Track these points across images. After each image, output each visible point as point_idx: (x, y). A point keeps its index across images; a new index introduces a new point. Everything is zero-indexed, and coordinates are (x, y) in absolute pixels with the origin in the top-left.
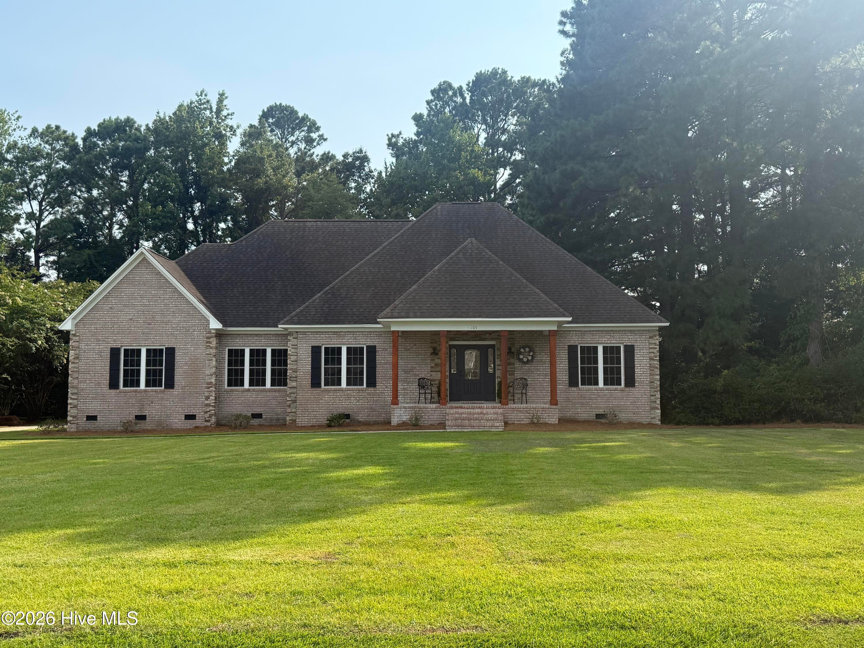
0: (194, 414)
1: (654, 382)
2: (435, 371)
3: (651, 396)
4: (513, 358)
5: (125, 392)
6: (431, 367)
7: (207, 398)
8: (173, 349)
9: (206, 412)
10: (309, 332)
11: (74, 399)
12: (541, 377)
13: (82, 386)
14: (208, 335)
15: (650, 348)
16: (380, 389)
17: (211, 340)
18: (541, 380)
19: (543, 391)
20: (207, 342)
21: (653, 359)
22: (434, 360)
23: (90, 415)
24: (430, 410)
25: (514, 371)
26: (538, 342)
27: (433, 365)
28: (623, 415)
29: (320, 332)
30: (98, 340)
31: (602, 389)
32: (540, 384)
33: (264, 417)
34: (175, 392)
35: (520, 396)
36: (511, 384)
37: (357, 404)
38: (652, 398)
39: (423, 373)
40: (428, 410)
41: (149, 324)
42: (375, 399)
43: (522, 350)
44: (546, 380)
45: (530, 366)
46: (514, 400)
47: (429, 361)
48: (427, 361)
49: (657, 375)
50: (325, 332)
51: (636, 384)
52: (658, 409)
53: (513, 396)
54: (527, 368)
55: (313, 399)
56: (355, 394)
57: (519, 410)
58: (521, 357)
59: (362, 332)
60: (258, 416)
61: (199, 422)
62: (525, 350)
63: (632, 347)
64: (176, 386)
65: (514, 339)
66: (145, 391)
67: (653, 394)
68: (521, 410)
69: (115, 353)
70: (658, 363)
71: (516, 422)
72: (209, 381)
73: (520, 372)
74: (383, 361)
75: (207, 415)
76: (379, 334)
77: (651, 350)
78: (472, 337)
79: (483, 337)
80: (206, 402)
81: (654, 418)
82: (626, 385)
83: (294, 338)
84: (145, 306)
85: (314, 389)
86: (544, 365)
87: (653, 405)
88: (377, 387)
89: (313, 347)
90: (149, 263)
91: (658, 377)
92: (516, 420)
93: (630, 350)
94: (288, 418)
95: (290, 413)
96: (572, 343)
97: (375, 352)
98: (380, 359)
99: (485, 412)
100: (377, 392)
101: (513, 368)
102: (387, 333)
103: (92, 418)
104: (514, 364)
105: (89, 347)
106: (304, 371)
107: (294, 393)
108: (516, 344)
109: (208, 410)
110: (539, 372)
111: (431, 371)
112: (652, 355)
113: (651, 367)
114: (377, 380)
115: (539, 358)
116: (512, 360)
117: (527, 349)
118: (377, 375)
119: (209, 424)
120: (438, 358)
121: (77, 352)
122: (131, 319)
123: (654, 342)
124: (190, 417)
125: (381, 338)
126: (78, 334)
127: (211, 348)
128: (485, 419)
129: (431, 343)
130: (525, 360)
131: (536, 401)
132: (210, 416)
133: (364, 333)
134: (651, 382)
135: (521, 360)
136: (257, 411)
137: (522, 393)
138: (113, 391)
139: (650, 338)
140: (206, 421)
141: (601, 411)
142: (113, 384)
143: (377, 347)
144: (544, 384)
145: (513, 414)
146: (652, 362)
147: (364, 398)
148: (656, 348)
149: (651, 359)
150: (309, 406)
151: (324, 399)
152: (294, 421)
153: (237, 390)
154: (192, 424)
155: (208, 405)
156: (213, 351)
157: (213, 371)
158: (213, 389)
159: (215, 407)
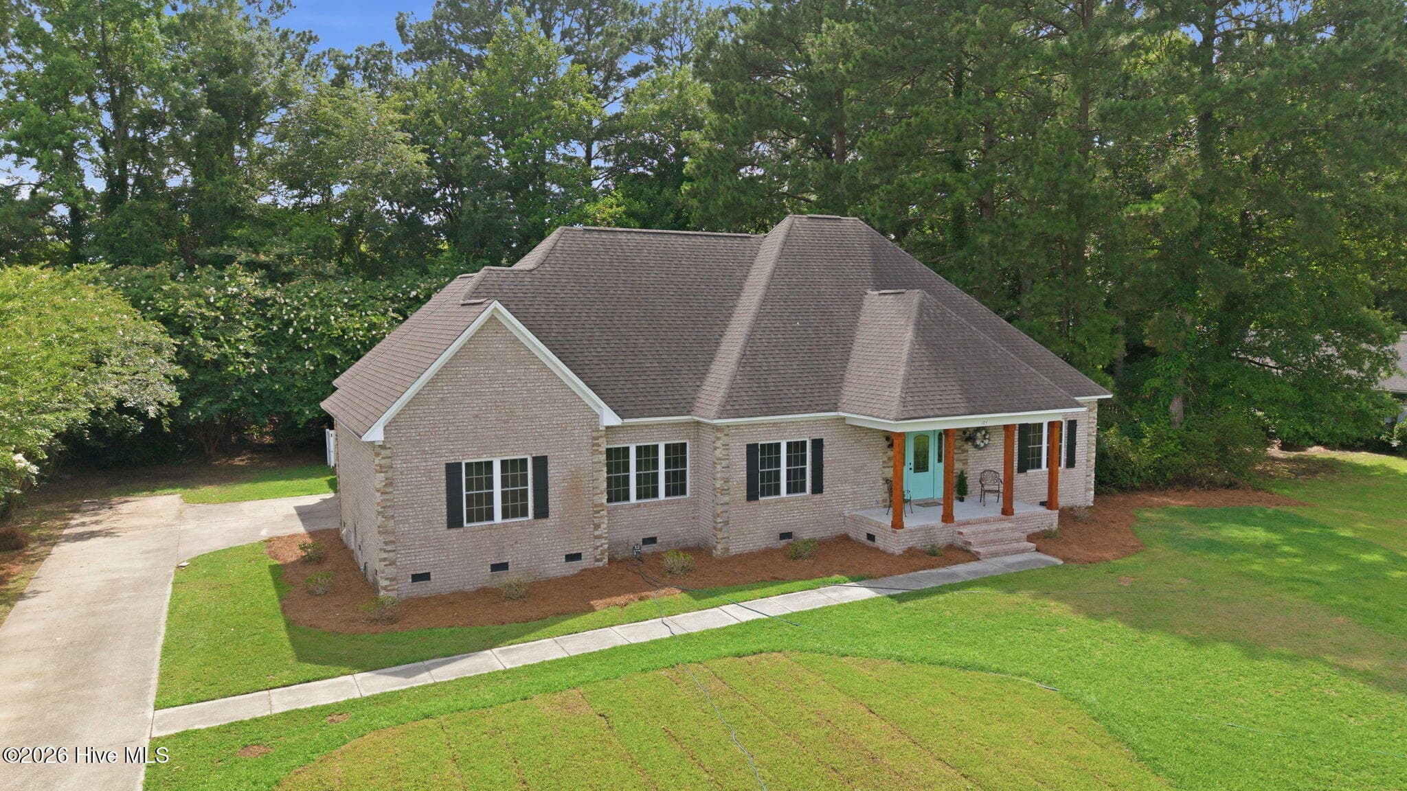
0: (580, 551)
1: (1090, 461)
3: (1087, 476)
4: (967, 443)
5: (474, 531)
6: (884, 462)
7: (597, 527)
8: (545, 458)
9: (597, 548)
10: (742, 425)
11: (390, 551)
13: (403, 528)
14: (595, 434)
15: (1089, 423)
16: (829, 495)
17: (600, 441)
20: (594, 445)
21: (1092, 435)
23: (418, 572)
25: (968, 459)
27: (886, 459)
28: (1064, 500)
29: (756, 424)
30: (425, 453)
33: (659, 541)
34: (550, 522)
37: (801, 517)
38: (1088, 478)
41: (506, 422)
42: (821, 509)
43: (978, 434)
49: (1093, 452)
50: (763, 424)
51: (1075, 465)
52: (1092, 490)
54: (980, 454)
55: (750, 516)
56: (798, 505)
59: (806, 421)
60: (652, 540)
61: (585, 563)
63: (1075, 422)
64: (551, 513)
67: (1089, 474)
69: (453, 470)
70: (1095, 439)
72: (599, 501)
73: (973, 460)
74: (831, 459)
75: (599, 551)
76: (827, 422)
77: (1090, 425)
80: (596, 533)
81: (1088, 500)
82: (1067, 466)
83: (726, 435)
84: (498, 393)
85: (750, 503)
87: (1089, 486)
88: (825, 493)
89: (749, 446)
90: (500, 324)
91: (1094, 455)
93: (1072, 426)
94: (720, 547)
97: (822, 446)
98: (828, 456)
100: (824, 499)
101: (966, 456)
102: (834, 422)
103: (421, 578)
104: (968, 451)
105: (409, 465)
106: (738, 479)
107: (727, 512)
109: (599, 544)
112: (1091, 430)
113: (1090, 444)
114: (824, 483)
117: (983, 432)
118: (825, 477)
119: (601, 564)
121: (390, 474)
122: (476, 416)
124: (571, 558)
125: (828, 428)
126: (388, 446)
130: (982, 445)
132: (602, 554)
133: (808, 424)
135: (977, 446)
136: (650, 533)
138: (454, 531)
139: (1090, 411)
140: (597, 560)
142: (454, 521)
143: (824, 441)
146: (1091, 438)
147: (810, 508)
148: (1094, 422)
149: (1089, 435)
151: (762, 515)
152: (727, 549)
153: (622, 508)
154: (576, 567)
155: (598, 537)
156: (603, 458)
157: (604, 487)
158: (605, 513)
159: (607, 538)
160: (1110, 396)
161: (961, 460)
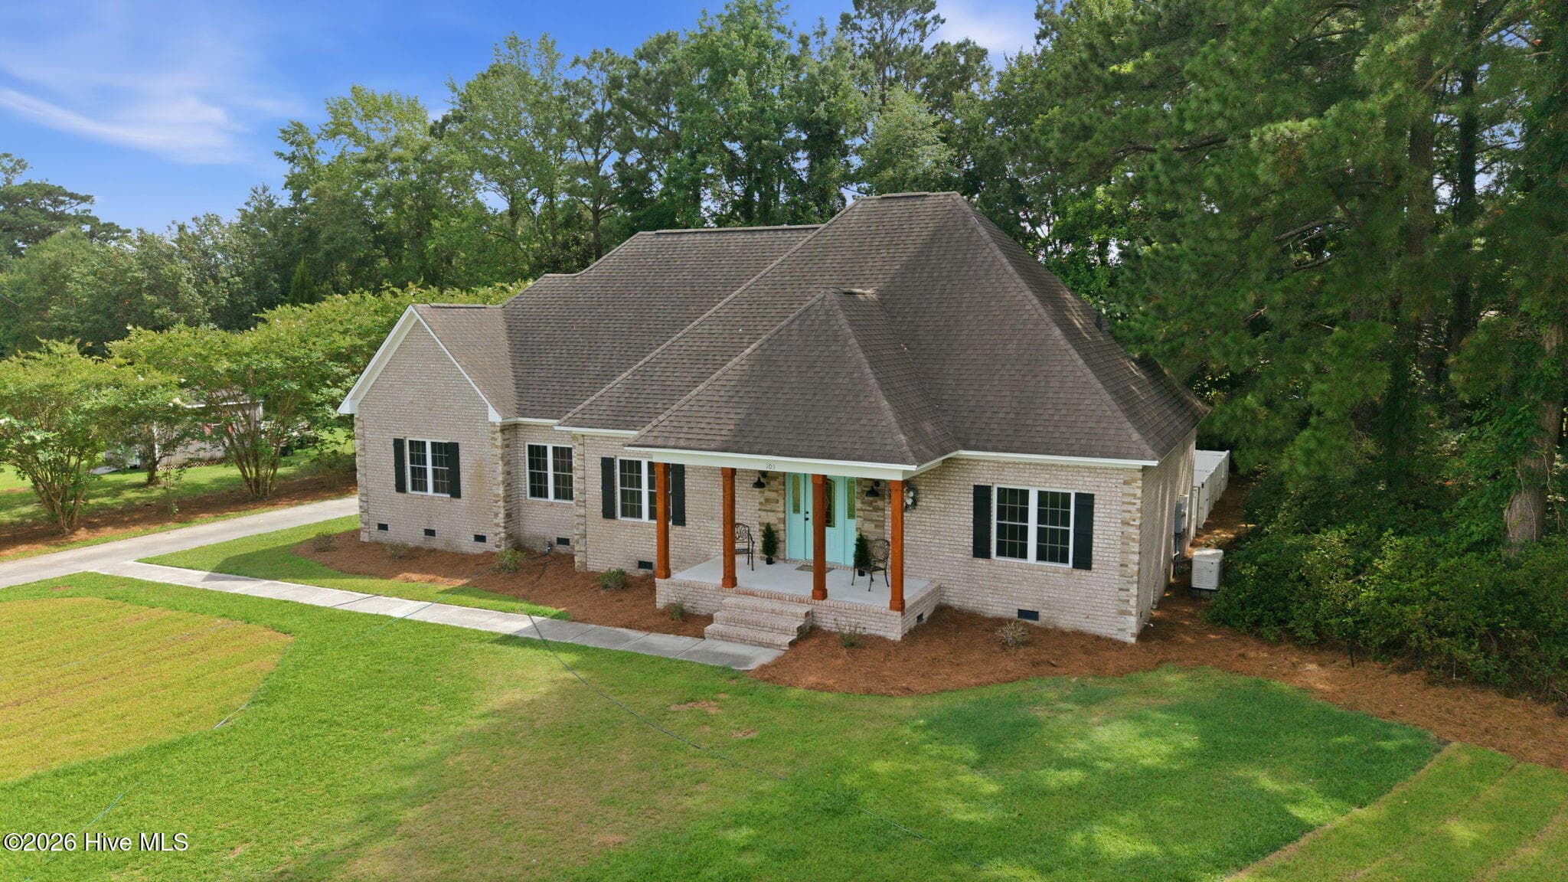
0: (484, 534)
1: (1127, 566)
2: (764, 511)
3: (1121, 589)
4: (883, 499)
5: (413, 497)
6: (761, 503)
7: (496, 515)
8: (458, 446)
9: (496, 535)
10: (598, 438)
11: (364, 501)
12: (927, 536)
13: (372, 485)
14: (492, 429)
15: (1124, 503)
16: (691, 530)
17: (496, 436)
18: (926, 541)
20: (492, 439)
21: (1128, 524)
22: (763, 492)
23: (381, 523)
24: (710, 591)
27: (762, 500)
28: (1069, 618)
30: (381, 428)
31: (1030, 568)
32: (925, 548)
33: (572, 544)
34: (461, 502)
38: (1123, 593)
39: (748, 511)
40: (706, 591)
41: (431, 410)
42: (684, 544)
47: (757, 494)
48: (754, 493)
49: (1134, 553)
51: (1093, 566)
52: (1130, 614)
55: (606, 535)
60: (565, 541)
61: (489, 546)
63: (1091, 497)
64: (462, 495)
66: (432, 498)
67: (1124, 587)
69: (398, 444)
70: (1138, 532)
71: (833, 630)
72: (496, 492)
74: (693, 488)
75: (498, 538)
77: (1126, 507)
81: (1123, 630)
82: (1076, 566)
83: (580, 444)
84: (425, 385)
85: (607, 521)
86: (932, 517)
87: (1123, 607)
88: (688, 526)
89: (604, 460)
91: (1136, 558)
92: (834, 626)
93: (1086, 503)
94: (576, 559)
95: (578, 552)
96: (982, 482)
97: (683, 473)
98: (690, 484)
100: (688, 533)
103: (383, 527)
104: (883, 510)
105: (374, 436)
106: (594, 493)
107: (583, 525)
109: (497, 532)
110: (923, 528)
111: (759, 510)
112: (1127, 516)
113: (1125, 538)
114: (686, 515)
115: (925, 504)
116: (880, 503)
118: (686, 508)
119: (499, 550)
120: (770, 491)
121: (363, 441)
122: (412, 403)
123: (1131, 492)
124: (480, 538)
126: (362, 415)
127: (497, 447)
132: (501, 541)
134: (1122, 565)
138: (401, 495)
139: (1126, 483)
140: (497, 546)
141: (1028, 606)
142: (401, 487)
143: (686, 468)
146: (1126, 529)
148: (1134, 504)
149: (1125, 523)
150: (601, 544)
151: (618, 536)
152: (585, 564)
153: (538, 503)
154: (479, 548)
155: (497, 525)
156: (499, 452)
157: (500, 478)
158: (501, 504)
159: (505, 528)
160: (1155, 463)
161: (872, 520)
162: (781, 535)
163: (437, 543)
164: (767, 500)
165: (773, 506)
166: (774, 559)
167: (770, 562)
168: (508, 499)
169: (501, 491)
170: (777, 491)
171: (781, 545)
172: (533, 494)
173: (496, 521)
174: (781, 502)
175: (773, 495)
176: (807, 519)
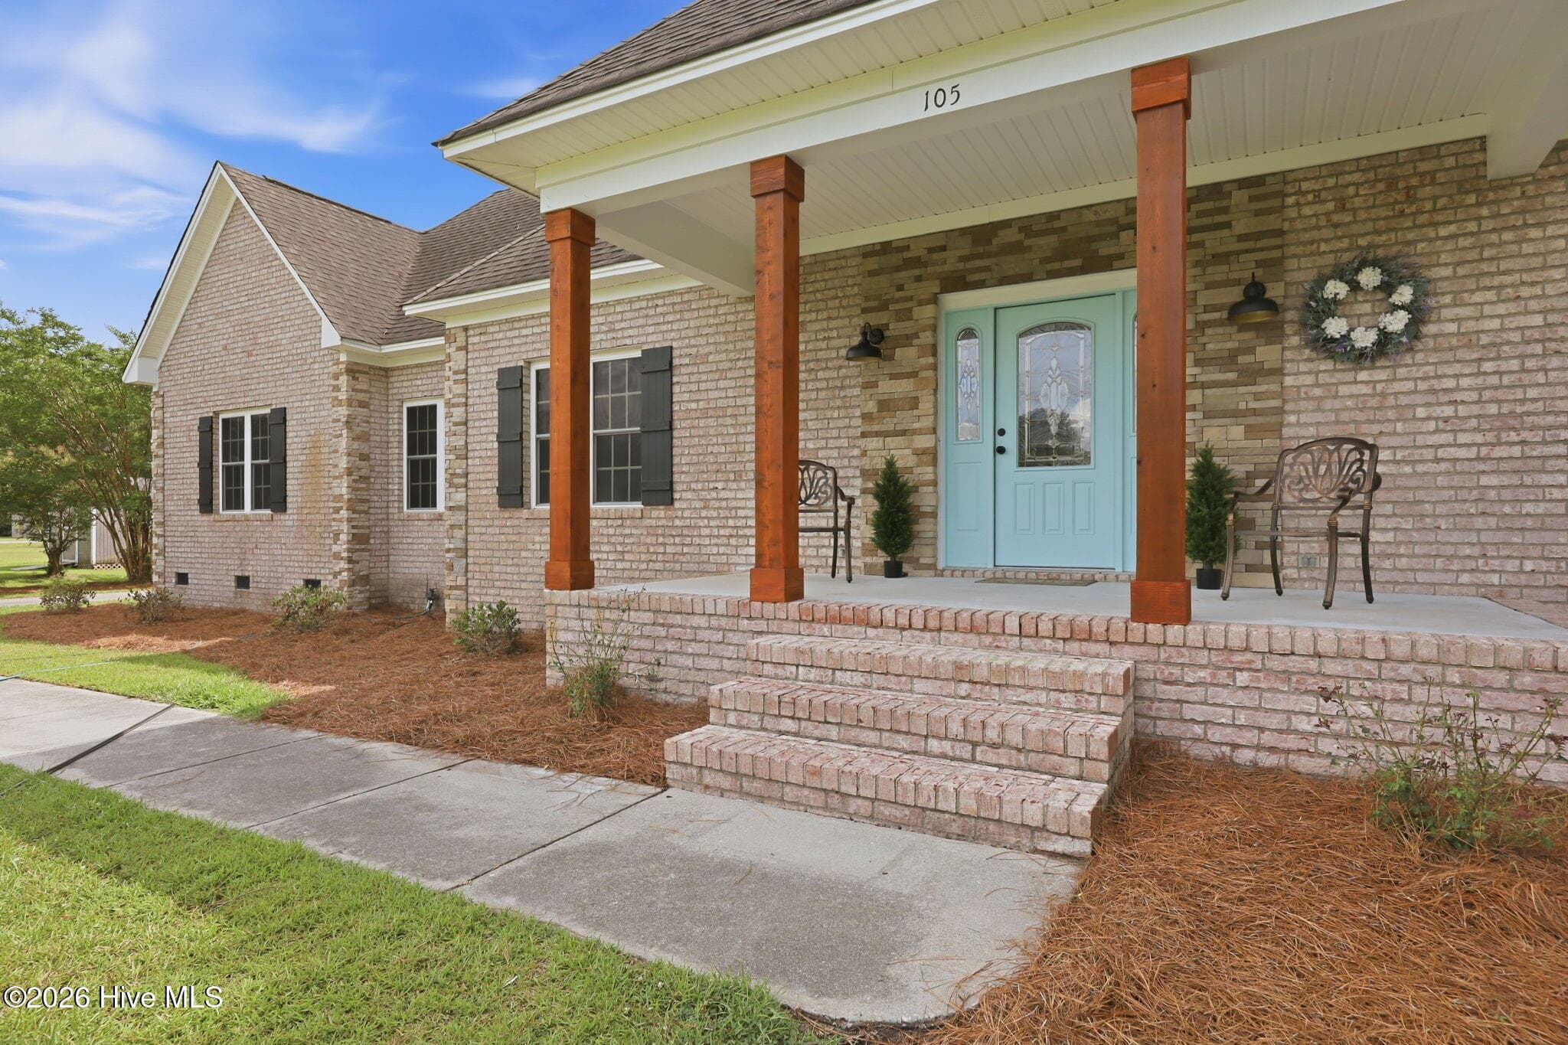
0: (318, 578)
2: (877, 434)
4: (1279, 338)
5: (225, 519)
6: (866, 417)
7: (337, 536)
8: (284, 412)
9: (335, 575)
10: (492, 324)
12: (1462, 438)
14: (335, 369)
16: (687, 514)
17: (340, 381)
18: (1462, 453)
19: (1479, 522)
20: (334, 388)
22: (874, 385)
23: (180, 571)
24: (702, 621)
25: (1281, 411)
26: (1443, 232)
27: (871, 406)
29: (520, 319)
30: (185, 402)
32: (1457, 481)
34: (289, 518)
35: (1317, 546)
36: (1260, 483)
37: (619, 565)
39: (832, 443)
40: (696, 621)
42: (669, 549)
43: (1336, 288)
44: (1499, 452)
45: (1381, 375)
46: (1275, 569)
47: (856, 391)
48: (849, 392)
50: (533, 317)
53: (1274, 546)
54: (1366, 390)
55: (505, 546)
56: (611, 531)
57: (1275, 663)
58: (1335, 327)
59: (631, 301)
62: (1355, 287)
64: (289, 504)
65: (1280, 233)
66: (250, 519)
68: (1294, 663)
69: (206, 426)
71: (1245, 756)
72: (337, 491)
73: (1319, 417)
74: (694, 406)
75: (338, 581)
76: (682, 299)
78: (1045, 261)
79: (1105, 249)
83: (459, 349)
84: (244, 310)
85: (507, 515)
86: (1488, 366)
88: (677, 505)
89: (502, 373)
92: (1250, 737)
94: (448, 605)
95: (451, 588)
97: (669, 372)
98: (686, 396)
99: (982, 673)
100: (677, 522)
101: (1273, 395)
102: (705, 294)
103: (182, 579)
104: (1279, 372)
105: (175, 419)
106: (483, 454)
107: (460, 527)
108: (1292, 264)
109: (337, 569)
110: (1448, 411)
111: (864, 435)
114: (676, 477)
115: (1452, 328)
116: (1267, 354)
117: (1369, 278)
118: (676, 460)
120: (893, 377)
121: (161, 431)
124: (312, 585)
125: (687, 315)
126: (161, 392)
127: (340, 403)
128: (956, 728)
129: (865, 311)
130: (1360, 339)
131: (1421, 577)
132: (342, 587)
133: (636, 306)
135: (1328, 347)
137: (1333, 534)
138: (206, 518)
140: (336, 598)
142: (206, 505)
143: (676, 353)
144: (1484, 480)
145: (1224, 695)
147: (639, 544)
150: (496, 568)
151: (530, 546)
153: (421, 518)
155: (337, 556)
156: (343, 411)
157: (343, 463)
158: (344, 513)
159: (350, 561)
161: (1236, 414)
162: (924, 499)
163: (252, 601)
164: (886, 406)
165: (903, 419)
166: (906, 568)
167: (894, 570)
168: (358, 505)
169: (342, 488)
170: (914, 375)
171: (923, 527)
172: (414, 503)
173: (335, 548)
174: (926, 405)
175: (904, 387)
176: (1001, 450)
